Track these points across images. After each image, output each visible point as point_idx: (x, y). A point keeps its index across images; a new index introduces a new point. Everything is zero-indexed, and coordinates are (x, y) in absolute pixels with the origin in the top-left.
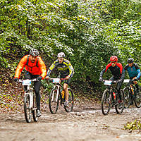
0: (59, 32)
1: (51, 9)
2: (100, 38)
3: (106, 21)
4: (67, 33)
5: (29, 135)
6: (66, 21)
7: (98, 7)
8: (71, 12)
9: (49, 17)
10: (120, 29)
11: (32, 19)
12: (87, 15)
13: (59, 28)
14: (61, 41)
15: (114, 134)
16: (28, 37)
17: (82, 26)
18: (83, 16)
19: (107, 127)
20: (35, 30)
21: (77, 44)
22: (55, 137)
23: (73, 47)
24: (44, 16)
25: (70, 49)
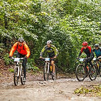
0: (28, 24)
1: (22, 7)
2: (57, 28)
3: (61, 16)
4: (33, 24)
5: (6, 97)
6: (33, 16)
7: (55, 6)
8: (36, 9)
9: (21, 13)
10: (71, 22)
11: (8, 14)
12: (48, 12)
13: (28, 21)
14: (29, 30)
15: (67, 97)
16: (5, 27)
17: (44, 19)
18: (44, 13)
19: (62, 92)
20: (10, 22)
21: (40, 32)
22: (25, 99)
23: (38, 34)
24: (17, 13)
25: (36, 36)
